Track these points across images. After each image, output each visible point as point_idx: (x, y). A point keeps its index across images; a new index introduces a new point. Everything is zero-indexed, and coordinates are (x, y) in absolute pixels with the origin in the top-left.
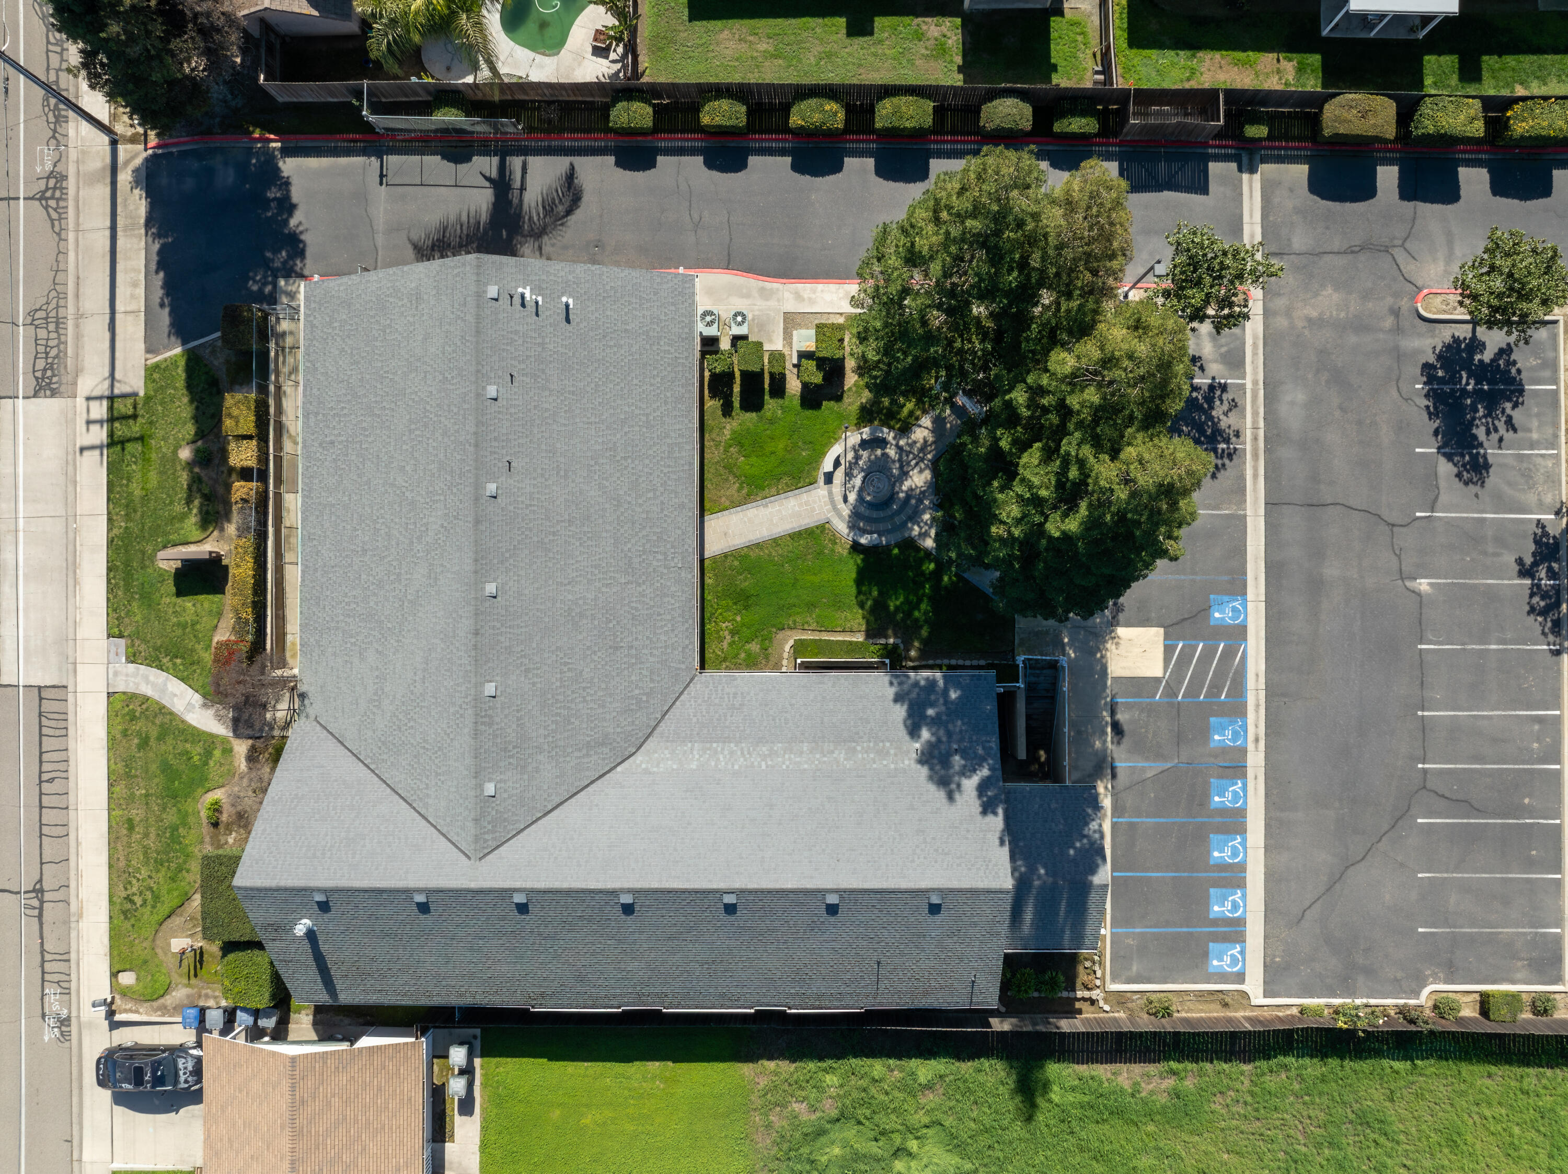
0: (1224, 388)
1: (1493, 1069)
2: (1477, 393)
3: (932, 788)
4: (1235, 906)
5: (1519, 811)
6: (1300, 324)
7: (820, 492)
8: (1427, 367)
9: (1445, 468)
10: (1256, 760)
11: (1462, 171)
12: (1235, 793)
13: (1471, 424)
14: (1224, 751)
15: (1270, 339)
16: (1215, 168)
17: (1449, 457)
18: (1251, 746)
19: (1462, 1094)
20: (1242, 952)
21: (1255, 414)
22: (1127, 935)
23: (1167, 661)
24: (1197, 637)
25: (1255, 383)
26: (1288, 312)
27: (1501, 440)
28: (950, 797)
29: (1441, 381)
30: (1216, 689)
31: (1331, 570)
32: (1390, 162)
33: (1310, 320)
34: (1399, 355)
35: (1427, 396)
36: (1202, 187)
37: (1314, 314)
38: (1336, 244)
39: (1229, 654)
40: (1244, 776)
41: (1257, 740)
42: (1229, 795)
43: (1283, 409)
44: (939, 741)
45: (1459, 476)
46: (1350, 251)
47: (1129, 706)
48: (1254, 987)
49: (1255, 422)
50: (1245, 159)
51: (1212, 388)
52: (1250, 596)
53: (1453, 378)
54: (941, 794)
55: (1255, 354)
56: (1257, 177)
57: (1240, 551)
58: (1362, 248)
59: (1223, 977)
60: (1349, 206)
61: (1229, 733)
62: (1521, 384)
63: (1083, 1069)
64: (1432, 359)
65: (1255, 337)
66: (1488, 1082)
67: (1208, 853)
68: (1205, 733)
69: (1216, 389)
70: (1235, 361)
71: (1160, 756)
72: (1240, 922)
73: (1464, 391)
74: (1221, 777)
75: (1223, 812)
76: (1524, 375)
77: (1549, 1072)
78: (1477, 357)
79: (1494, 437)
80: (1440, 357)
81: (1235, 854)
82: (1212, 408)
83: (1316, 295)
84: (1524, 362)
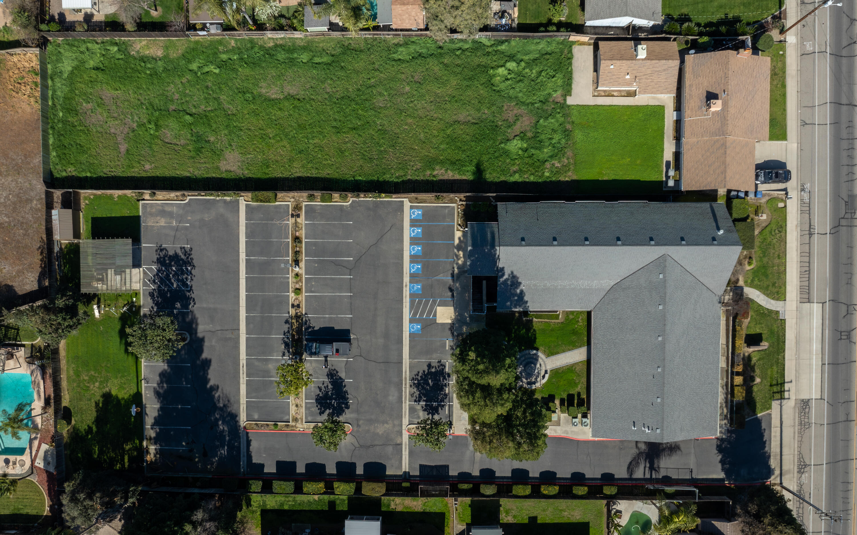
0: (415, 401)
1: (328, 176)
2: (331, 399)
3: (518, 275)
4: (413, 231)
5: (319, 262)
6: (390, 422)
7: (549, 367)
8: (348, 407)
9: (342, 375)
10: (406, 279)
11: (335, 472)
12: (413, 268)
13: (333, 389)
14: (417, 282)
15: (400, 417)
16: (418, 473)
17: (341, 378)
18: (408, 284)
19: (337, 168)
20: (411, 216)
21: (406, 392)
22: (449, 222)
23: (436, 312)
24: (425, 319)
25: (405, 403)
26: (394, 425)
27: (323, 384)
28: (512, 273)
29: (343, 403)
30: (420, 303)
31: (381, 341)
32: (359, 475)
33: (387, 423)
34: (357, 411)
35: (348, 398)
36: (421, 466)
37: (385, 425)
38: (378, 448)
39: (415, 314)
40: (410, 274)
41: (406, 286)
42: (415, 268)
43: (396, 394)
44: (514, 289)
45: (337, 372)
46: (373, 446)
47: (447, 297)
48: (407, 204)
49: (406, 390)
50: (407, 476)
51: (419, 401)
52: (408, 333)
53: (339, 404)
54: (515, 273)
55: (405, 412)
56: (403, 470)
57: (411, 348)
58: (369, 447)
59: (417, 208)
60: (373, 461)
61: (415, 288)
62: (317, 402)
63: (464, 177)
64: (346, 410)
65: (405, 417)
66: (329, 172)
67: (422, 249)
68: (423, 288)
69: (418, 401)
70: (412, 410)
71: (438, 281)
72: (411, 226)
73: (335, 400)
74: (418, 274)
75: (417, 262)
76: (316, 405)
77: (309, 175)
78: (331, 411)
79: (325, 385)
80: (344, 411)
81: (413, 249)
82: (419, 394)
83: (385, 431)
84: (315, 410)
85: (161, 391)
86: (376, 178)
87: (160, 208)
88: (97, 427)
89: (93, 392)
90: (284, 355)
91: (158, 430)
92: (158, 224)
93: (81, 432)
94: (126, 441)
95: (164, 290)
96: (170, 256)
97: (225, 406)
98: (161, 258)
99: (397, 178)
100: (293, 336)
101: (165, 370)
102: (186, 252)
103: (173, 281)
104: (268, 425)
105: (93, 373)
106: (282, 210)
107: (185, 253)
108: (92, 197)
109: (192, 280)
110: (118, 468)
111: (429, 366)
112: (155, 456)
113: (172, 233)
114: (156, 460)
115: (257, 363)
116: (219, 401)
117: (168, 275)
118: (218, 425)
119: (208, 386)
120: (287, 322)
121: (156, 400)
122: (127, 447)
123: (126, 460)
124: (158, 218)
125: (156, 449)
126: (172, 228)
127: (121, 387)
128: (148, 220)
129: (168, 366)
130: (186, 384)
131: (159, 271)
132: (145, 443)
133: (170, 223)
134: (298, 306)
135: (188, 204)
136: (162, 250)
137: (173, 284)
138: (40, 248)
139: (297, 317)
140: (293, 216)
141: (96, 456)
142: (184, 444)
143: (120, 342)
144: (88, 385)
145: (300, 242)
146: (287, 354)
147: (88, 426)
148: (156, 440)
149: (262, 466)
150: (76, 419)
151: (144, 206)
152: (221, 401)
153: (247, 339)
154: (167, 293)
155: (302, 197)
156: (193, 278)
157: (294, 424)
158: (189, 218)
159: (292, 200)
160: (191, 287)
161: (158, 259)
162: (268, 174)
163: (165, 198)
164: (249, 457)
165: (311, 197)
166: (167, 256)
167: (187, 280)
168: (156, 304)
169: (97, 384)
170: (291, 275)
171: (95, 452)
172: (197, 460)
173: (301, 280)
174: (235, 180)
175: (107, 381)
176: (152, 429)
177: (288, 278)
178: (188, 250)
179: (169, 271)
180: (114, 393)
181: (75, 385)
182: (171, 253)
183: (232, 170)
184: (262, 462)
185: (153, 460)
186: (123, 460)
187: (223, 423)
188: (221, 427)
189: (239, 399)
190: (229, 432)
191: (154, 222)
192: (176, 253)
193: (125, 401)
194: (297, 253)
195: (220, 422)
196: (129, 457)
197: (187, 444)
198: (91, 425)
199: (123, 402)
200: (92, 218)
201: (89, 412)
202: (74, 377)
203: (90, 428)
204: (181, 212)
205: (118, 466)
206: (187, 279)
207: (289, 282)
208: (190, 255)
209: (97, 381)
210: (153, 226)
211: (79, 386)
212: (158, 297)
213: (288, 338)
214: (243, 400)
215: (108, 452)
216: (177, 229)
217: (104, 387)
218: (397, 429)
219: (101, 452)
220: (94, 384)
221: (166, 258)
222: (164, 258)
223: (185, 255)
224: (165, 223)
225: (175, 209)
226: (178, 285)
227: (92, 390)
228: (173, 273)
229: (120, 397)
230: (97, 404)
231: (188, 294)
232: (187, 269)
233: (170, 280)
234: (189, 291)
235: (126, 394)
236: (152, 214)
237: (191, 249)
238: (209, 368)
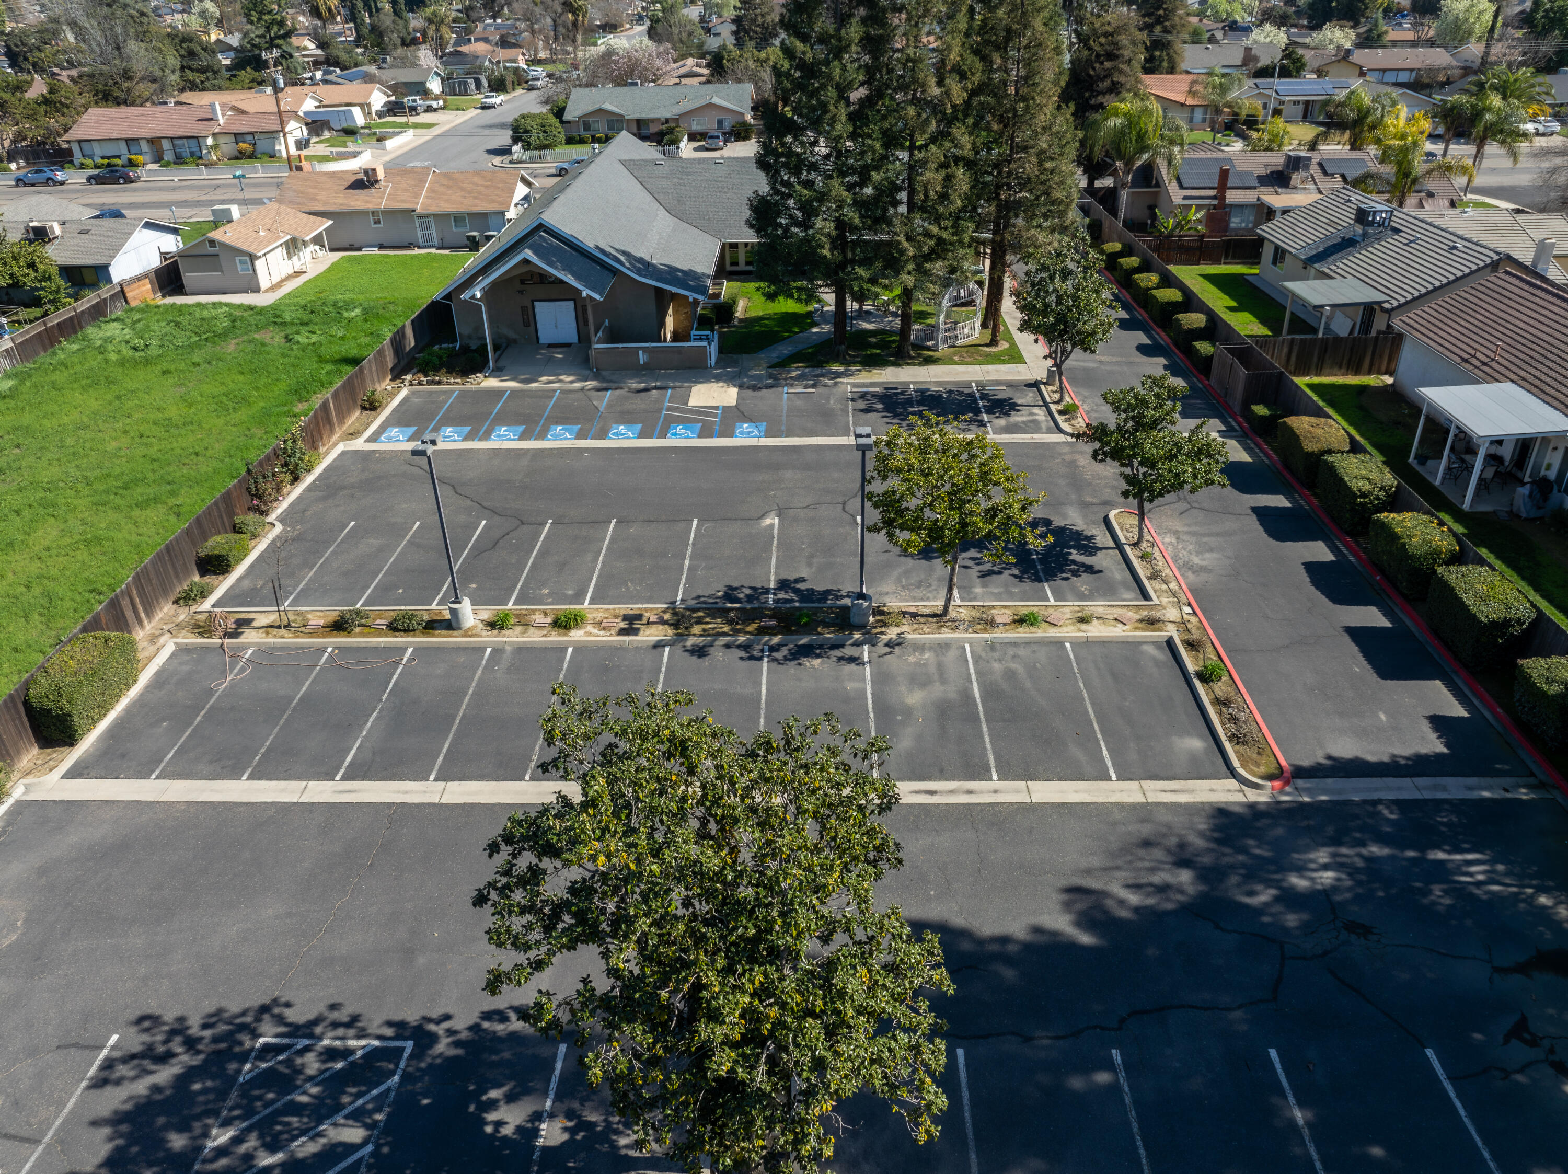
57: (809, 434)
62: (1049, 580)
70: (1014, 430)
76: (1061, 582)
84: (1083, 583)
90: (853, 661)
97: (1183, 862)
100: (763, 631)
102: (145, 1053)
104: (1219, 704)
109: (353, 1021)
116: (1163, 889)
119: (1086, 939)
139: (679, 622)
146: (847, 652)
152: (1157, 879)
156: (342, 1016)
157: (1171, 629)
160: (400, 1028)
164: (1426, 767)
167: (348, 1052)
178: (136, 1041)
187: (1300, 869)
188: (1327, 878)
189: (1122, 806)
190: (1340, 844)
195: (1298, 882)
206: (333, 1054)
208: (177, 1033)
214: (1121, 793)
223: (165, 1058)
226: (357, 1116)
231: (442, 1047)
234: (425, 1044)
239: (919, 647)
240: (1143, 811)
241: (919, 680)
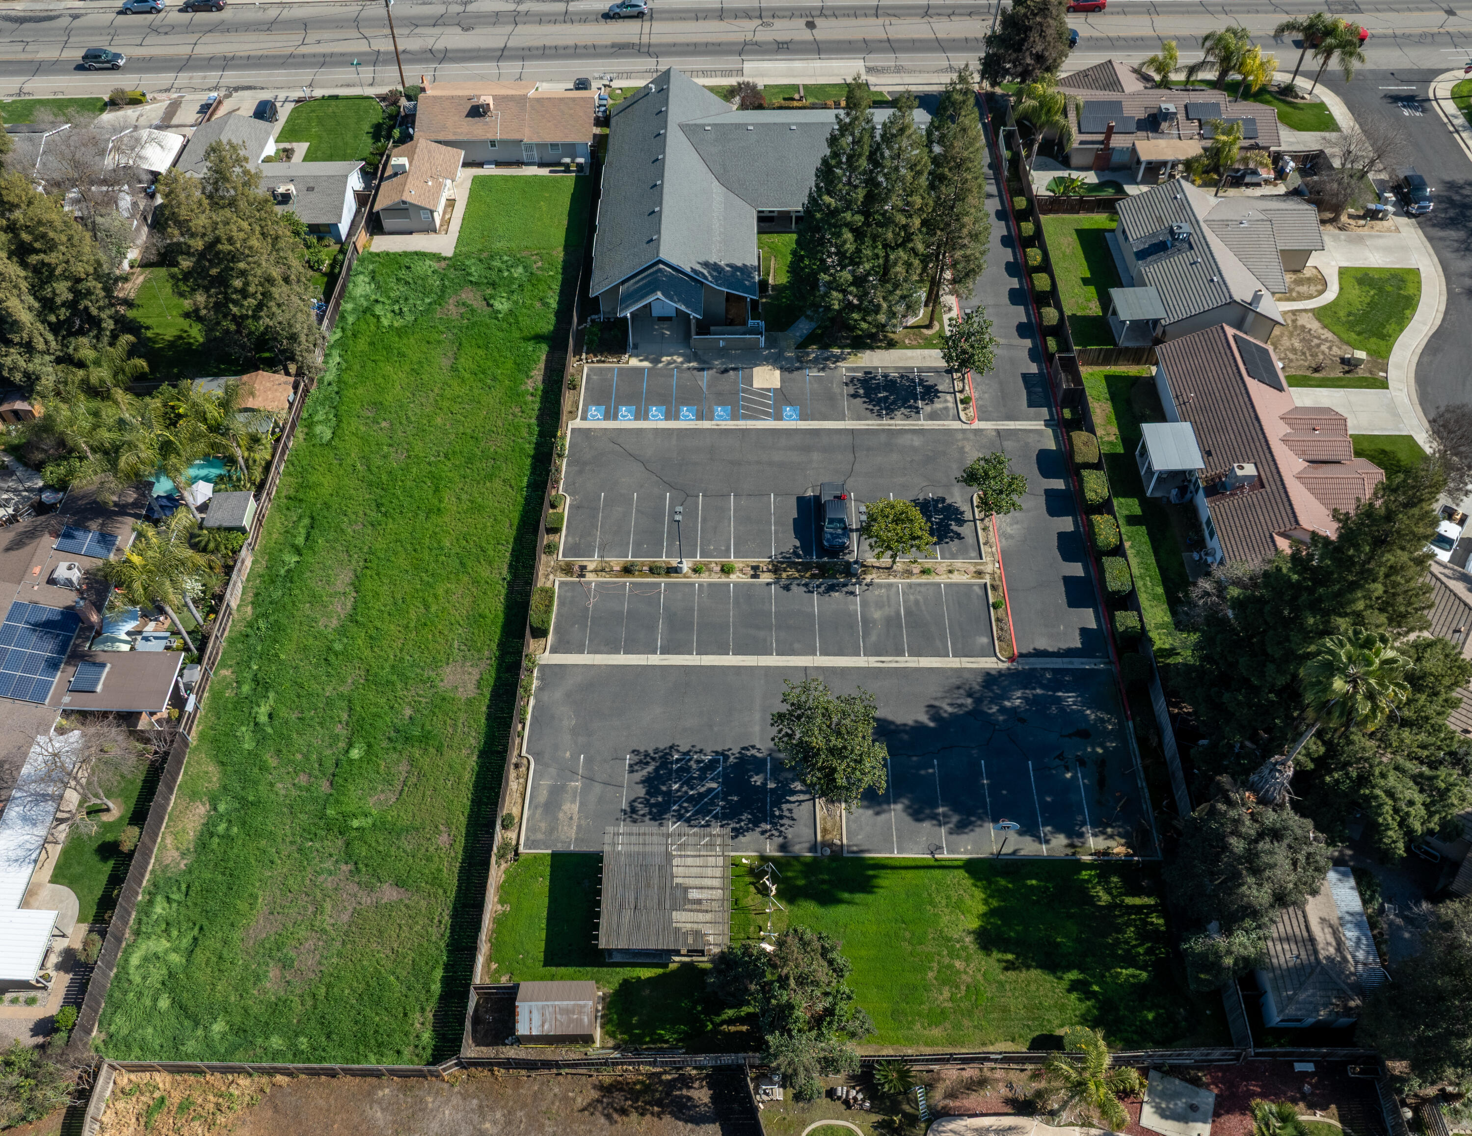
0: (918, 413)
1: (515, 526)
4: (625, 416)
5: (672, 539)
6: (959, 443)
8: (943, 500)
10: (706, 424)
11: (1069, 517)
12: (688, 416)
14: (712, 411)
15: (950, 432)
16: (1044, 410)
18: (714, 422)
19: (502, 513)
20: (599, 419)
21: (904, 425)
22: (613, 373)
23: (762, 389)
24: (775, 401)
25: (922, 425)
26: (965, 439)
29: (936, 506)
31: (816, 455)
32: (1067, 486)
33: (963, 449)
34: (948, 487)
35: (926, 499)
37: (967, 450)
39: (767, 414)
40: (698, 419)
41: (718, 425)
42: (687, 413)
43: (909, 436)
44: (725, 272)
47: (737, 375)
48: (577, 423)
49: (899, 425)
50: (1052, 421)
51: (917, 408)
52: (799, 422)
53: (938, 511)
55: (939, 425)
56: (1043, 426)
57: (826, 419)
59: (585, 411)
60: (1035, 464)
61: (722, 413)
62: (940, 543)
63: (544, 355)
64: (948, 501)
65: (948, 425)
66: (507, 524)
67: (655, 405)
68: (721, 404)
69: (917, 410)
70: (933, 416)
71: (709, 387)
72: (615, 418)
73: (931, 517)
74: (697, 410)
75: (678, 411)
76: (945, 545)
78: (953, 523)
80: (950, 505)
81: (654, 416)
82: (905, 408)
83: (979, 451)
84: (954, 545)
85: (955, 819)
86: (528, 461)
87: (539, 811)
88: (1068, 968)
89: (979, 977)
90: (852, 593)
91: (1049, 828)
92: (575, 817)
93: (1088, 1010)
94: (1091, 900)
95: (723, 808)
96: (647, 793)
97: (970, 695)
98: (650, 813)
99: (530, 433)
100: (813, 576)
101: (907, 809)
102: (640, 762)
103: (703, 790)
104: (998, 620)
105: (931, 975)
106: (569, 594)
107: (643, 763)
108: (494, 966)
109: (701, 751)
110: (1161, 921)
111: (855, 396)
112: (1111, 837)
113: (598, 788)
114: (1120, 835)
115: (873, 638)
116: (960, 706)
117: (690, 799)
118: (1014, 709)
119: (932, 724)
120: (787, 588)
121: (977, 830)
122: (1104, 899)
123: (1137, 901)
124: (561, 815)
125: (1095, 835)
126: (585, 790)
127: (958, 906)
128: (563, 837)
129: (895, 802)
130: (933, 767)
131: (680, 817)
132: (1087, 858)
133: (575, 793)
134: (755, 568)
135: (538, 756)
136: (634, 810)
137: (710, 790)
138: (608, 1117)
139: (776, 570)
140: (582, 576)
141: (1144, 975)
142: (1069, 775)
143: (849, 903)
144: (963, 988)
145: (633, 564)
146: (850, 588)
147: (1069, 991)
148: (1074, 834)
149: (1084, 632)
150: (1056, 1022)
151: (530, 844)
152: (959, 701)
153: (825, 653)
154: (729, 802)
155: (548, 562)
156: (697, 749)
157: (988, 577)
158: (568, 754)
159: (551, 577)
160: (716, 752)
161: (654, 819)
162: (496, 616)
163: (520, 801)
164: (1070, 653)
165: (551, 549)
166: (648, 800)
167: (702, 761)
168: (756, 824)
169: (958, 964)
170: (695, 579)
171: (1133, 976)
172: (1100, 751)
173: (706, 565)
174: (498, 671)
175: (949, 940)
176: (1047, 842)
177: (700, 585)
178: (636, 759)
179: (680, 797)
180: (975, 924)
181: (966, 1022)
182: (641, 791)
183: (477, 677)
184: (1077, 632)
185: (1123, 841)
186: (1138, 909)
187: (1009, 699)
188: (1018, 702)
189: (951, 669)
190: (1026, 688)
191: (570, 826)
192: (642, 782)
193: (990, 896)
194: (653, 571)
195: (1007, 704)
196: (1127, 895)
197: (1068, 769)
198: (1065, 984)
199: (995, 903)
200: (545, 965)
201: (1033, 987)
202: (948, 1025)
203: (1074, 987)
204: (553, 771)
205: (1157, 920)
206: (698, 762)
207: (710, 585)
208: (647, 755)
209: (950, 967)
210: (579, 827)
211: (970, 1014)
212: (740, 820)
213: (818, 586)
214: (952, 662)
215: (1127, 942)
216: (590, 779)
217: (965, 948)
218: (971, 436)
219: (1130, 960)
220: (958, 972)
221: (653, 801)
222: (652, 806)
223: (647, 763)
224: (573, 801)
225: (546, 783)
226: (712, 779)
227: (973, 977)
228: (685, 788)
229: (982, 909)
230: (1009, 966)
231: (732, 759)
232: (678, 761)
233: (701, 796)
234: (726, 758)
235: (973, 896)
236: (552, 830)
237: (635, 752)
238: (892, 723)
239: (880, 586)
240: (958, 671)
241: (880, 605)
